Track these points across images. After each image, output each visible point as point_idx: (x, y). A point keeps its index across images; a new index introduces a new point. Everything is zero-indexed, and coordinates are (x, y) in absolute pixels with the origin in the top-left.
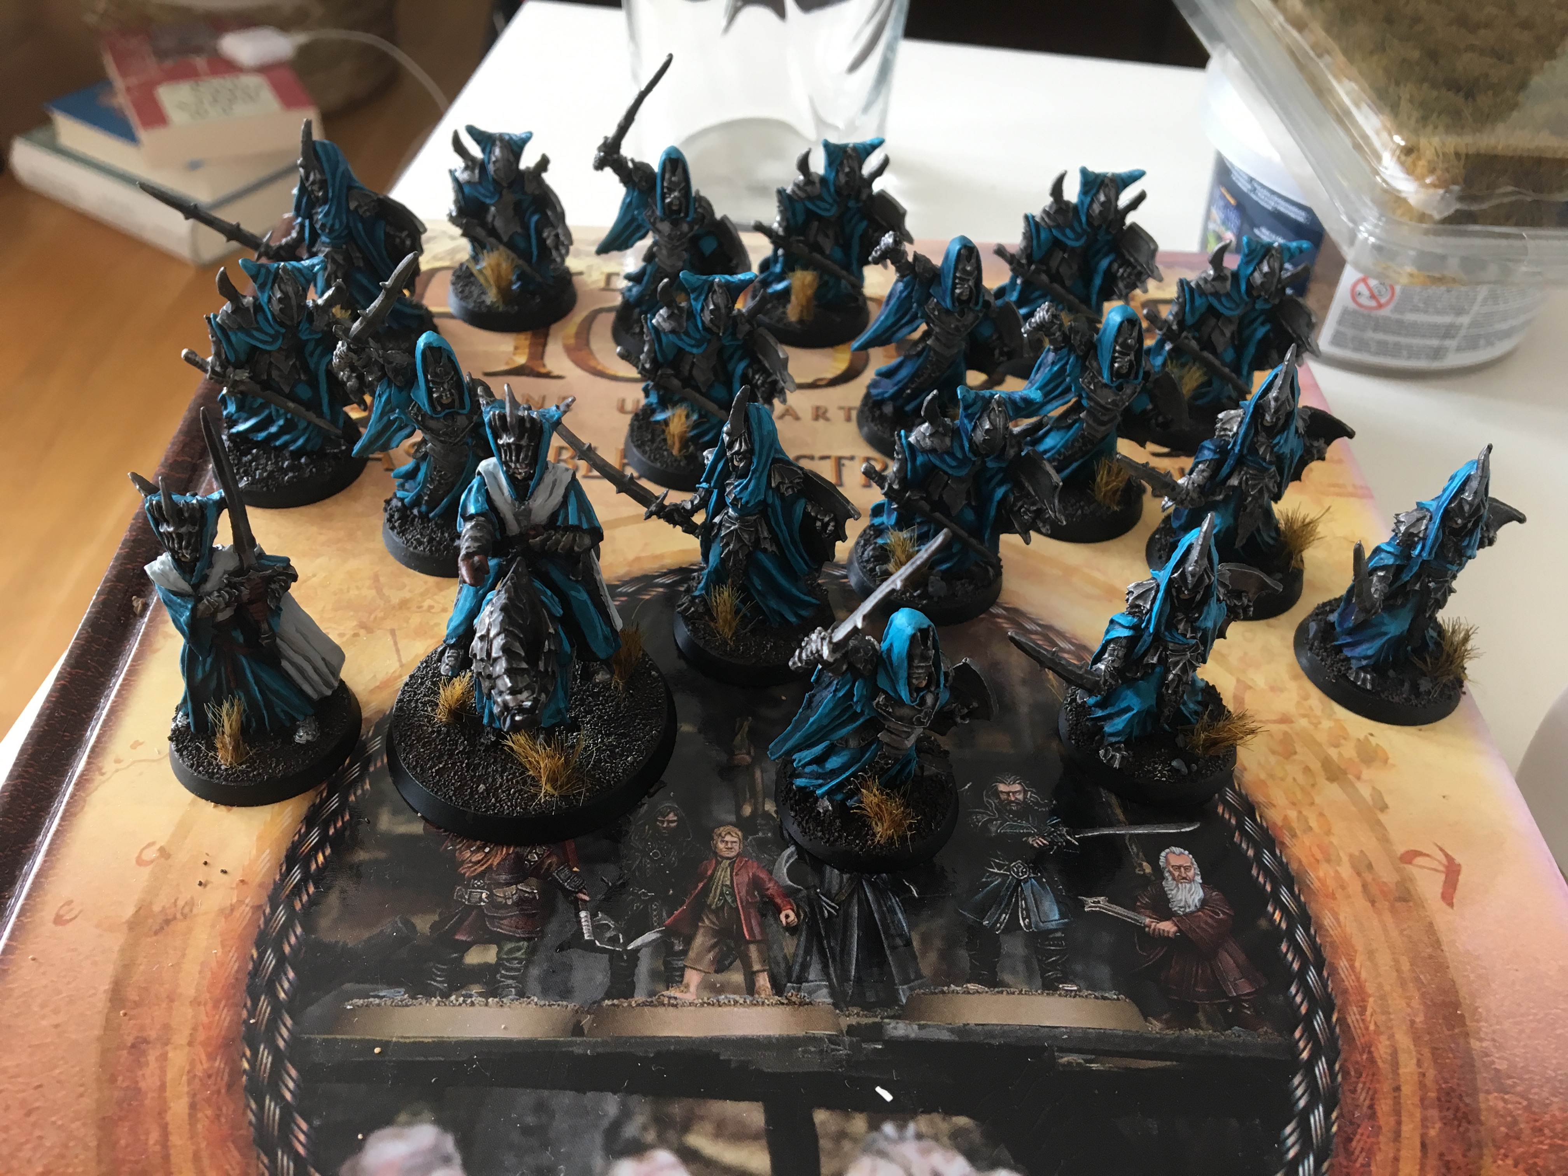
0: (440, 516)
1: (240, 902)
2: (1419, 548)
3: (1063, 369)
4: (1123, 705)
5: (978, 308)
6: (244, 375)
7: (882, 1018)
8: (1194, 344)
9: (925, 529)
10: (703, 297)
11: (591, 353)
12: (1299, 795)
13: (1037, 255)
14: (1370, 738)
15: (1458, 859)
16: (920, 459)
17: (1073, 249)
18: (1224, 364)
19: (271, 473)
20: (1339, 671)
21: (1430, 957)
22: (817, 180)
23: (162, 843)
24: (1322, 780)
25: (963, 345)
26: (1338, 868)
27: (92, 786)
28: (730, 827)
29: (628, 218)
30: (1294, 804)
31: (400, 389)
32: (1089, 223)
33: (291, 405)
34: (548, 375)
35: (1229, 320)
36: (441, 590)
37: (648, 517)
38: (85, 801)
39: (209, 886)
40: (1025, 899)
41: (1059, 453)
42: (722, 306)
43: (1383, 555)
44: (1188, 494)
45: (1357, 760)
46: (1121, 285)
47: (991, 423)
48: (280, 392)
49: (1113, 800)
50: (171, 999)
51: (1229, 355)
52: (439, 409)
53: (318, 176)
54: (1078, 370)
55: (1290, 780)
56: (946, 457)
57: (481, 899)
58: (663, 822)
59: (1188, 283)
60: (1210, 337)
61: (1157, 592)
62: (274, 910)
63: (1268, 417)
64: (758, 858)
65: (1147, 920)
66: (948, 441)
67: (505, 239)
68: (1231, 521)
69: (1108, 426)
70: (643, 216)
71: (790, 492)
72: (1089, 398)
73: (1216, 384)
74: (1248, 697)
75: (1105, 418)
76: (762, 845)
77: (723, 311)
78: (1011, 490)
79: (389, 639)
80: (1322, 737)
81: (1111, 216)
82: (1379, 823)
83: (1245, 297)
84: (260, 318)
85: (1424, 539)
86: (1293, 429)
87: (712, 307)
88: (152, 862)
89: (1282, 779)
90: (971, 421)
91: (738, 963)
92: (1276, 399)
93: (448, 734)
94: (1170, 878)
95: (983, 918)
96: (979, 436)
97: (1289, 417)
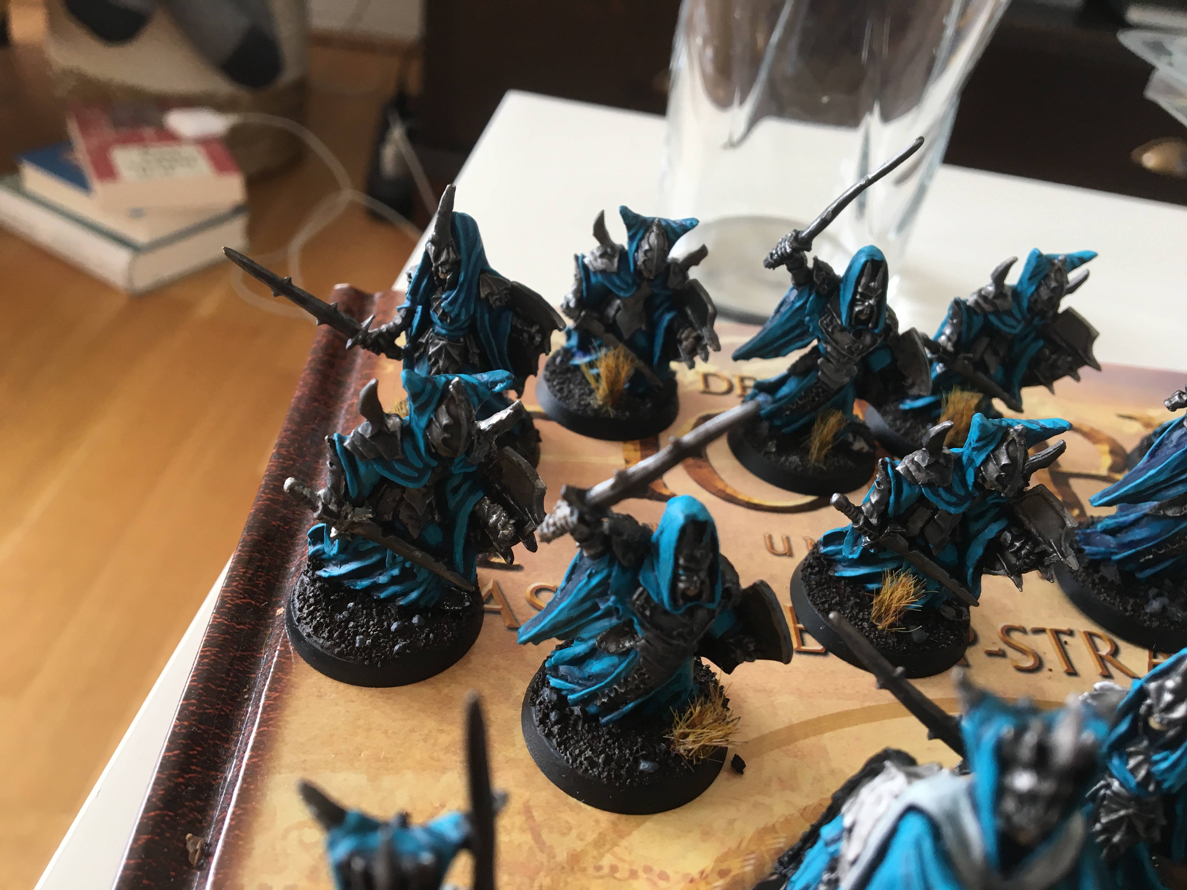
0: (616, 722)
6: (365, 515)
11: (714, 471)
19: (376, 638)
31: (624, 569)
33: (418, 554)
36: (622, 837)
48: (405, 535)
52: (681, 602)
67: (626, 336)
70: (817, 323)
84: (408, 447)
87: (1005, 461)
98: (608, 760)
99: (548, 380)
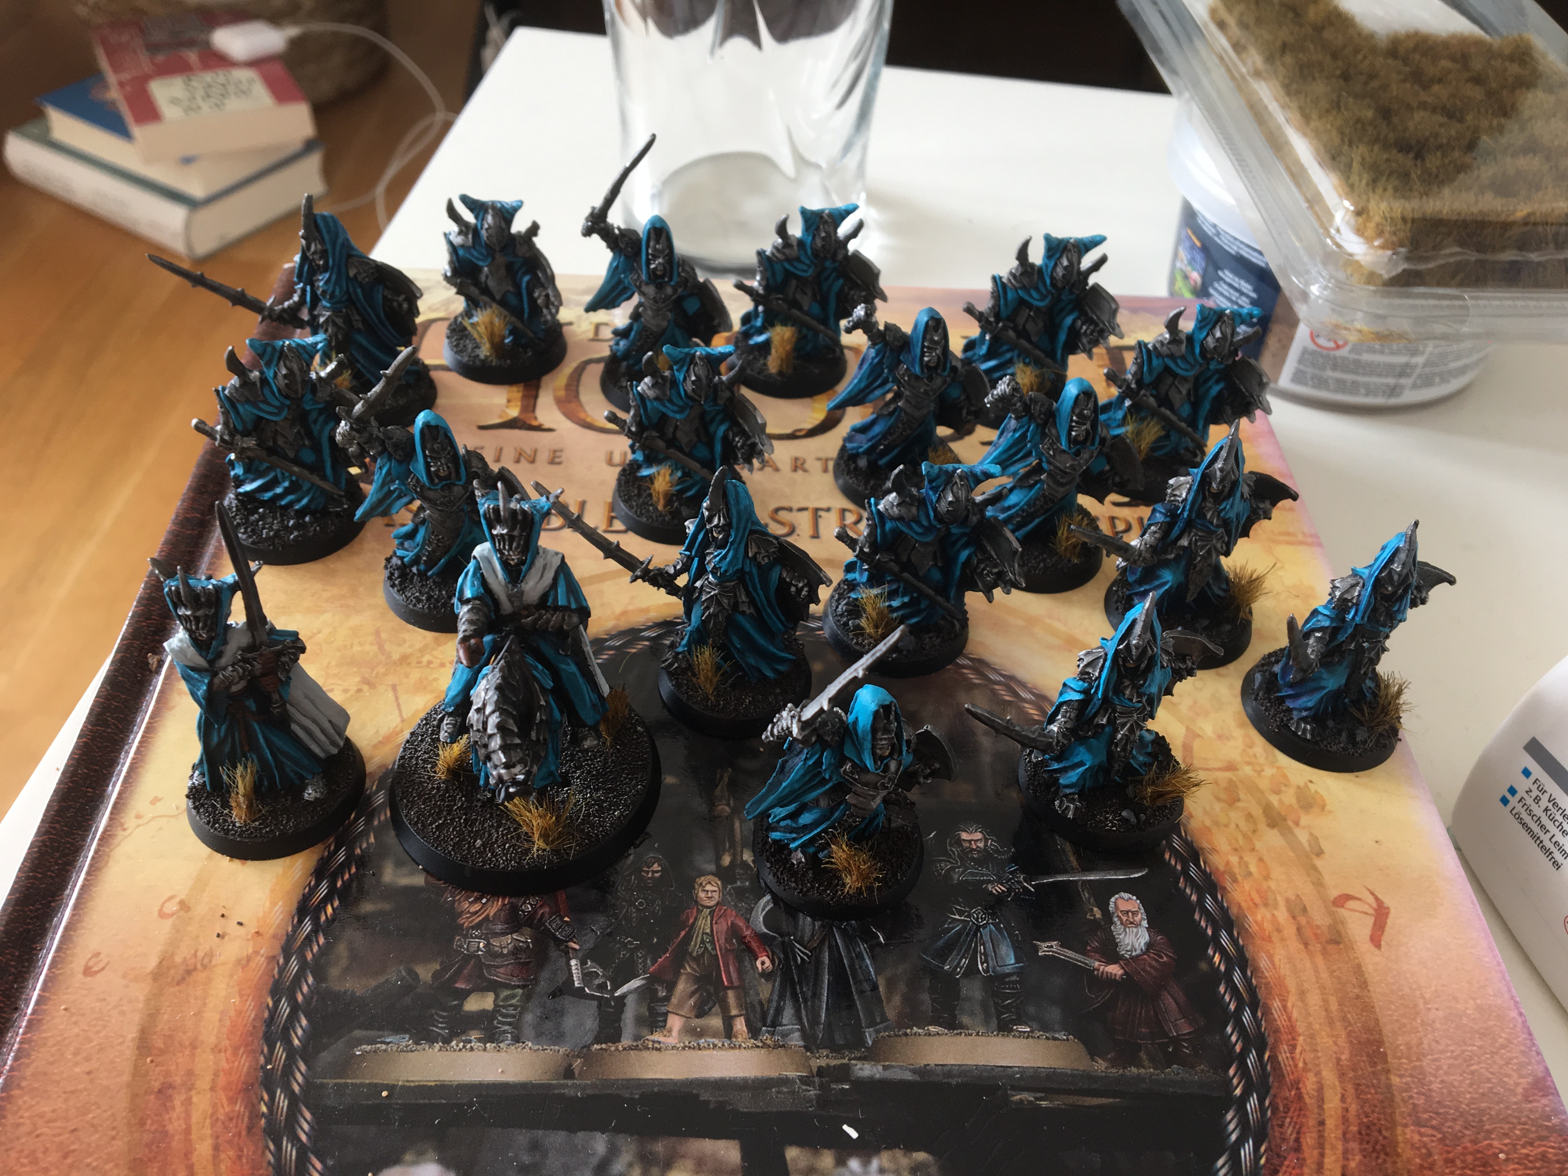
0: (438, 574)
1: (256, 953)
2: (1353, 612)
3: (1024, 435)
4: (1076, 760)
5: (946, 374)
6: (251, 442)
7: (850, 1060)
8: (1152, 400)
9: (894, 587)
10: (685, 369)
11: (580, 405)
12: (1241, 841)
13: (1004, 313)
14: (1310, 785)
15: (1387, 902)
16: (888, 526)
17: (1038, 309)
18: (1181, 419)
19: (277, 532)
20: (1282, 720)
21: (1358, 997)
22: (795, 243)
23: (183, 897)
24: (1262, 826)
26: (1275, 912)
27: (116, 841)
28: (710, 877)
29: (615, 280)
30: (1236, 850)
31: (400, 462)
32: (1053, 284)
33: (296, 469)
34: (539, 428)
35: (1185, 379)
36: (439, 645)
37: (634, 580)
38: (109, 856)
39: (227, 938)
40: (984, 944)
41: (1022, 509)
42: (703, 377)
43: (1320, 617)
44: (1140, 555)
45: (1296, 806)
46: (1085, 340)
47: (954, 495)
48: (285, 457)
49: (1068, 847)
50: (193, 1046)
51: (1186, 410)
52: (437, 481)
53: (319, 247)
54: (1038, 437)
55: (1233, 826)
56: (913, 525)
57: (479, 949)
58: (648, 872)
59: (1146, 345)
60: (1167, 394)
61: (1105, 660)
62: (287, 960)
64: (736, 906)
65: (1097, 964)
66: (914, 510)
67: (498, 297)
68: (1182, 578)
69: (1068, 487)
70: (629, 279)
71: (766, 560)
72: (1049, 462)
74: (1197, 745)
75: (1064, 481)
76: (740, 894)
77: (704, 381)
78: (974, 553)
79: (390, 695)
80: (1264, 784)
81: (1074, 278)
82: (1314, 868)
83: (1200, 359)
84: (266, 391)
85: (1357, 605)
86: (1238, 495)
87: (693, 378)
88: (173, 914)
89: (1226, 826)
90: (935, 493)
91: (717, 1009)
92: (1221, 470)
93: (447, 790)
94: (1118, 923)
95: (944, 963)
96: (943, 507)
97: (1235, 484)
98: (429, 599)
99: (448, 337)
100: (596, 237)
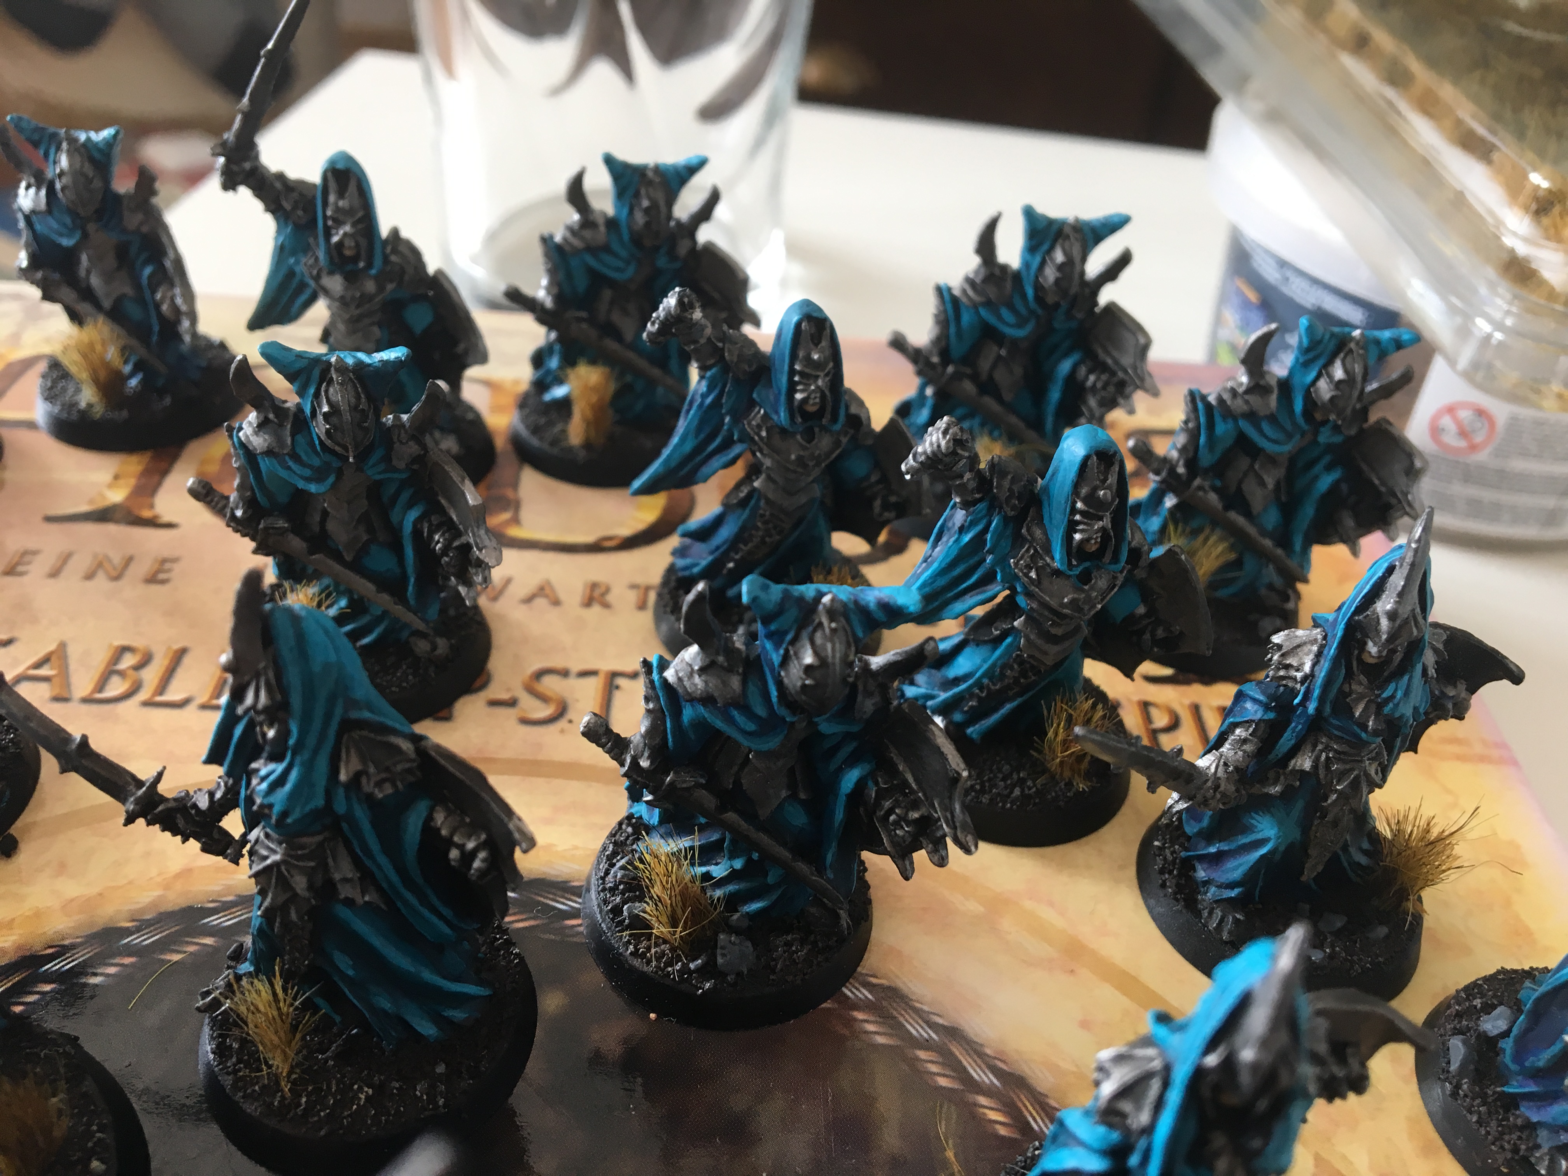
3: (979, 539)
5: (837, 427)
8: (1213, 498)
9: (715, 837)
10: (312, 391)
13: (958, 351)
16: (688, 713)
17: (1014, 343)
18: (1264, 533)
20: (1515, 1148)
22: (601, 221)
25: (817, 491)
32: (1039, 298)
34: (153, 523)
35: (1272, 460)
37: (130, 820)
41: (979, 684)
42: (344, 407)
44: (1217, 787)
46: (1092, 402)
47: (816, 653)
51: (1272, 518)
54: (1006, 544)
56: (735, 713)
59: (1204, 398)
60: (1239, 489)
61: (1166, 1084)
63: (1372, 648)
66: (735, 682)
68: (1296, 834)
69: (1067, 644)
70: (303, 265)
71: (388, 789)
72: (1029, 595)
73: (1250, 564)
75: (1058, 631)
78: (872, 776)
81: (1074, 289)
86: (1419, 668)
87: (326, 409)
90: (777, 646)
92: (1392, 616)
96: (794, 677)
97: (1415, 647)
100: (244, 191)
